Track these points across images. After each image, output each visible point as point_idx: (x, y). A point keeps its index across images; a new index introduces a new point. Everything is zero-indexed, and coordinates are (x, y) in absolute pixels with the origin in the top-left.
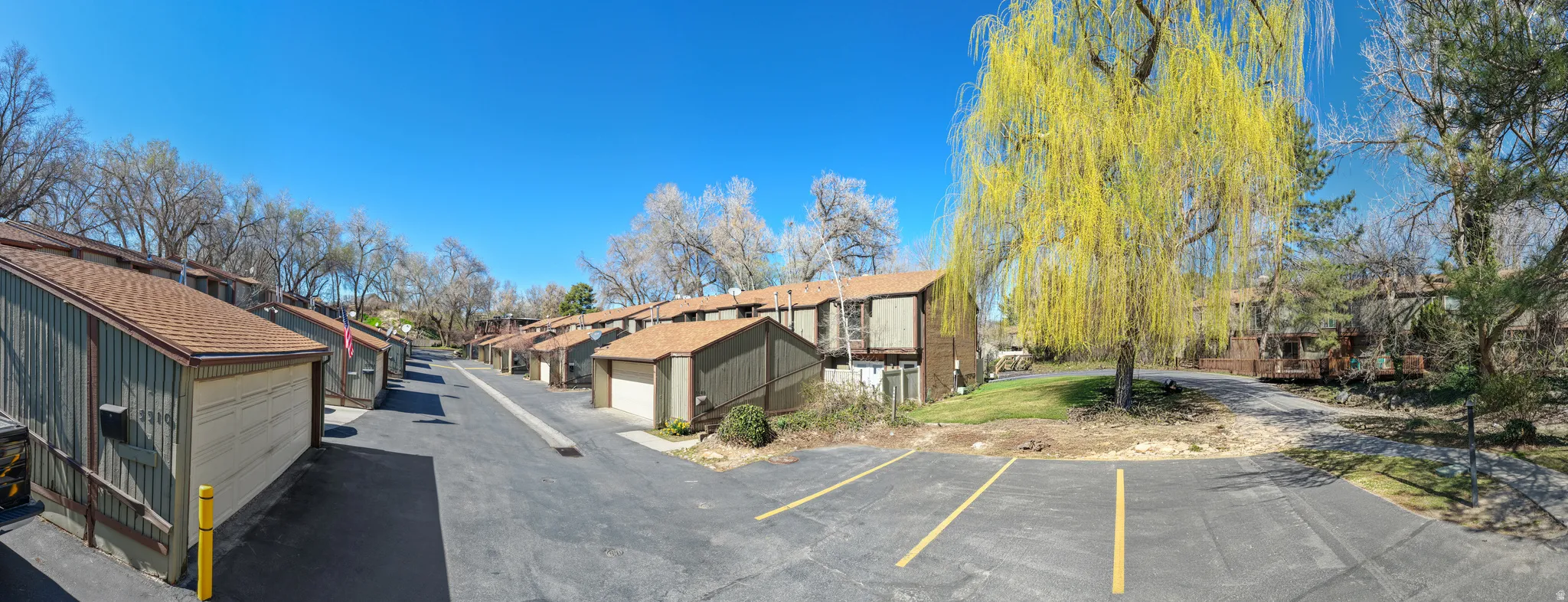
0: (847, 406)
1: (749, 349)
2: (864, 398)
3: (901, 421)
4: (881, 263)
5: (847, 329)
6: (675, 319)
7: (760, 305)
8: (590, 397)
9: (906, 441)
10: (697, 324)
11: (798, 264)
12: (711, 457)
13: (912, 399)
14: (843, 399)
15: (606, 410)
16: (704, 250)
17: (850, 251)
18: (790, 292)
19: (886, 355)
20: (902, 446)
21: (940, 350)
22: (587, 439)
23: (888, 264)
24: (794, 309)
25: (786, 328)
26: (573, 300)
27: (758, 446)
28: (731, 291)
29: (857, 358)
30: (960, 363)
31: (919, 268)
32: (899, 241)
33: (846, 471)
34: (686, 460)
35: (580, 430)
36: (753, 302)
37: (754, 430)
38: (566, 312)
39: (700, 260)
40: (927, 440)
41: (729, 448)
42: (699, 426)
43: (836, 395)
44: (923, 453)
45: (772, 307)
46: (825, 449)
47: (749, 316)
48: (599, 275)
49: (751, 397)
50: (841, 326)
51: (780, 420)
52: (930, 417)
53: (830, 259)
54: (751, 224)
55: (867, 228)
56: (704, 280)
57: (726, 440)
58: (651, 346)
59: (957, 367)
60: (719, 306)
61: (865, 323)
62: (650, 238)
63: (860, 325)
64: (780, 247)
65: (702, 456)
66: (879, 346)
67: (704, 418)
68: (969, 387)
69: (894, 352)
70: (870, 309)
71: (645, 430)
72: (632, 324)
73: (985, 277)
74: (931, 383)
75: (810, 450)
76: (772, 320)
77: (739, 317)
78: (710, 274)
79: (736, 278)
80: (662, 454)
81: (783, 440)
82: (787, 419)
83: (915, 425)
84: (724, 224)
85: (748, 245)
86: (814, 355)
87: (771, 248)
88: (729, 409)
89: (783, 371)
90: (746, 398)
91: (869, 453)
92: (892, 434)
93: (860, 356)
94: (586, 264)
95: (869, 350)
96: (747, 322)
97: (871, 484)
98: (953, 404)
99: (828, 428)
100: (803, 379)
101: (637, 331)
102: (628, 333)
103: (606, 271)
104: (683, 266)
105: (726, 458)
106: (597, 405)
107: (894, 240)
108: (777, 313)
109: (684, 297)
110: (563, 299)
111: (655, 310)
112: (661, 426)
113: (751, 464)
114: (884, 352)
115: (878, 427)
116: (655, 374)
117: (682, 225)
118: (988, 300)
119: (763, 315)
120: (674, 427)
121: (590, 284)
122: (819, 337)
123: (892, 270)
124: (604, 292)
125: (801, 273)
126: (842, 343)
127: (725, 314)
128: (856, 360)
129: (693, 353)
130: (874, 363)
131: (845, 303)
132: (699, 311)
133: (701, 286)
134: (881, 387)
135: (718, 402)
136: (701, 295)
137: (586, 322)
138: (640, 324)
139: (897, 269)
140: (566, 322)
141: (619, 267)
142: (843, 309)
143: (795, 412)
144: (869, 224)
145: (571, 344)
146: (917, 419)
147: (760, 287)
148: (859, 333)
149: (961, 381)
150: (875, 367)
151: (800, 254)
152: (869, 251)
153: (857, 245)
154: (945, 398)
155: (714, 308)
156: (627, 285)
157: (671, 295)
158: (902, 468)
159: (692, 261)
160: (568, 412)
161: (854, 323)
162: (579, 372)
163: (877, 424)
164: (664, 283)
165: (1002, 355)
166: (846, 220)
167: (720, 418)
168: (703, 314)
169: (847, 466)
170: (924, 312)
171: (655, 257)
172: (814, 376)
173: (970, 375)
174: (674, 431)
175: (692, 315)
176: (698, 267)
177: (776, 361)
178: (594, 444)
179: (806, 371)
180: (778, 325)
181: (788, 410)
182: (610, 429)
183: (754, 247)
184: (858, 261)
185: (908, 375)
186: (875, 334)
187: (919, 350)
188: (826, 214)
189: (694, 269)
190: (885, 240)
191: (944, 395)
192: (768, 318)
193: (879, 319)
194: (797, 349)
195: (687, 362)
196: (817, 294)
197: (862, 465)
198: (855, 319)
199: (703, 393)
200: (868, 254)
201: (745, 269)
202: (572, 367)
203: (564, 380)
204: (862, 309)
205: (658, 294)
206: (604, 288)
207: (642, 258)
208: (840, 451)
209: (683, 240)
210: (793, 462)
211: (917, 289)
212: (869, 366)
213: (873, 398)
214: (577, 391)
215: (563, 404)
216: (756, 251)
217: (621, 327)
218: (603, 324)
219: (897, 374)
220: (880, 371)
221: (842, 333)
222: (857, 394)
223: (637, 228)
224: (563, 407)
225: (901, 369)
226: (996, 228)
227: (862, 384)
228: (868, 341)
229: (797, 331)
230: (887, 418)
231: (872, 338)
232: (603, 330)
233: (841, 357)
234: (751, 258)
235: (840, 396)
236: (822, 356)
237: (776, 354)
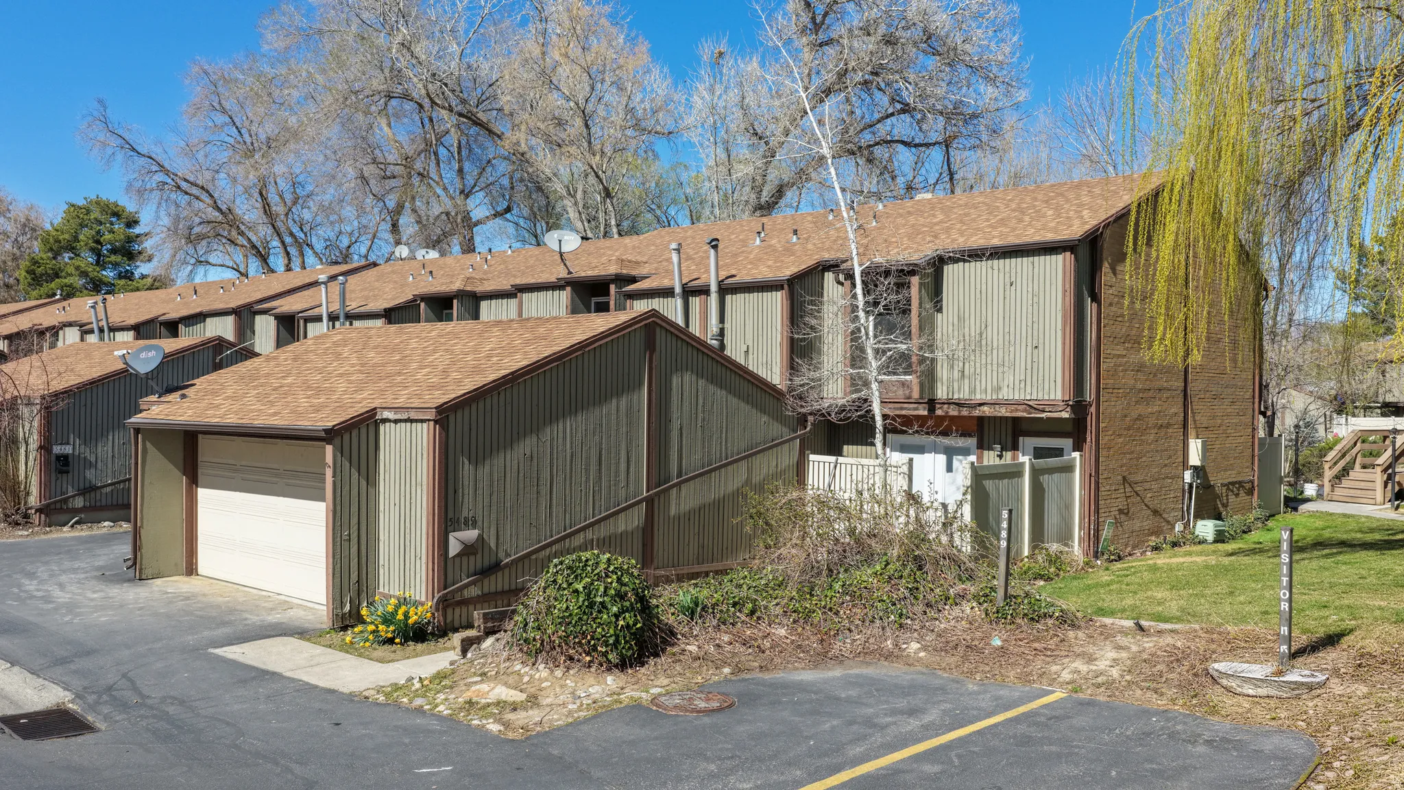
0: (869, 559)
1: (601, 398)
2: (918, 535)
3: (1024, 608)
4: (968, 161)
5: (870, 346)
6: (392, 315)
7: (633, 280)
8: (126, 549)
9: (1038, 663)
10: (455, 328)
11: (736, 166)
12: (492, 698)
13: (1054, 547)
14: (858, 541)
15: (179, 585)
16: (478, 123)
17: (883, 130)
18: (714, 244)
19: (981, 420)
20: (1025, 678)
21: (1141, 409)
22: (111, 678)
23: (988, 163)
24: (725, 289)
25: (703, 344)
26: (71, 249)
27: (623, 665)
28: (552, 239)
29: (898, 426)
30: (1206, 449)
31: (1080, 172)
32: (1022, 95)
33: (864, 737)
34: (419, 710)
35: (89, 653)
36: (613, 269)
37: (607, 624)
38: (46, 287)
39: (464, 151)
40: (1102, 665)
41: (542, 671)
42: (456, 615)
43: (840, 526)
44: (1090, 703)
45: (666, 283)
46: (808, 676)
47: (603, 308)
48: (160, 177)
49: (603, 531)
50: (854, 336)
51: (684, 594)
52: (1109, 601)
53: (826, 151)
54: (611, 54)
55: (932, 62)
56: (478, 207)
57: (535, 650)
58: (319, 391)
59: (1195, 459)
60: (520, 281)
61: (921, 329)
62: (320, 79)
63: (908, 335)
64: (690, 120)
65: (467, 695)
66: (962, 394)
67: (474, 592)
68: (1234, 520)
69: (1003, 412)
70: (935, 290)
71: (302, 633)
72: (265, 328)
73: (1292, 188)
74: (1113, 502)
75: (767, 676)
76: (665, 319)
77: (574, 311)
78: (495, 190)
79: (568, 203)
80: (350, 697)
81: (693, 648)
82: (705, 592)
83: (1066, 620)
84: (537, 51)
85: (601, 111)
86: (780, 418)
87: (665, 121)
88: (544, 565)
89: (694, 459)
90: (589, 534)
91: (935, 692)
92: (997, 642)
93: (908, 421)
94: (114, 142)
95: (932, 404)
96: (598, 324)
97: (936, 778)
98: (1179, 567)
99: (818, 616)
100: (748, 482)
101: (279, 344)
102: (250, 354)
103: (182, 167)
104: (418, 166)
105: (533, 701)
106: (148, 572)
107: (1008, 94)
108: (679, 302)
109: (420, 254)
110: (37, 246)
111: (335, 287)
112: (346, 620)
113: (602, 714)
114: (977, 413)
115: (957, 619)
116: (329, 473)
117: (417, 49)
118: (1300, 253)
119: (640, 306)
120: (387, 620)
121: (129, 204)
122: (793, 368)
123: (1002, 180)
124: (173, 231)
125: (747, 194)
126: (856, 383)
127: (535, 304)
128: (895, 431)
129: (441, 409)
130: (946, 441)
131: (865, 273)
132: (461, 295)
133: (469, 224)
134: (967, 510)
135: (510, 552)
136: (469, 248)
137: (116, 319)
138: (289, 327)
139: (1017, 177)
140: (48, 316)
141: (224, 156)
142: (859, 290)
143: (724, 572)
144: (936, 53)
145: (58, 385)
146: (1070, 604)
147: (634, 230)
148: (904, 357)
149: (1209, 506)
150: (950, 453)
151: (744, 140)
152: (935, 128)
153: (903, 111)
154: (1156, 548)
155: (505, 284)
156: (248, 211)
157: (384, 247)
158: (1026, 741)
159: (442, 151)
160: (47, 599)
161: (891, 329)
162: (90, 474)
163: (956, 611)
164: (361, 212)
165: (1346, 428)
166: (871, 44)
167: (517, 592)
168: (471, 301)
169: (869, 723)
170: (1095, 298)
171: (332, 132)
172: (778, 475)
173: (1236, 486)
174: (386, 631)
175: (441, 306)
176: (460, 171)
177: (675, 434)
178: (135, 689)
179: (756, 461)
180: (681, 335)
181: (704, 568)
182: (191, 639)
183: (618, 118)
184: (904, 157)
185: (1045, 479)
186: (951, 360)
187: (1079, 407)
188: (817, 26)
189: (449, 175)
190: (987, 94)
191: (1153, 541)
192: (654, 313)
193: (961, 319)
194: (734, 401)
195: (423, 436)
196: (789, 250)
197: (914, 723)
198: (895, 318)
199: (471, 523)
200: (934, 137)
201: (592, 179)
202: (64, 460)
203: (33, 500)
204: (914, 291)
205: (345, 242)
206: (177, 220)
207: (296, 135)
208: (849, 682)
209: (418, 91)
210: (720, 710)
211: (1075, 230)
212: (935, 449)
213: (944, 539)
214: (83, 532)
215: (31, 576)
216: (623, 128)
217: (230, 336)
218: (172, 328)
219: (1014, 473)
220: (963, 465)
221: (856, 357)
222: (899, 524)
223: (280, 45)
224: (31, 586)
225: (1025, 459)
226: (1329, 30)
227: (912, 498)
228: (929, 378)
229: (734, 351)
230: (984, 597)
231: (943, 372)
232: (170, 345)
233: (854, 424)
234: (608, 150)
235: (852, 532)
236: (802, 420)
237: (675, 415)
